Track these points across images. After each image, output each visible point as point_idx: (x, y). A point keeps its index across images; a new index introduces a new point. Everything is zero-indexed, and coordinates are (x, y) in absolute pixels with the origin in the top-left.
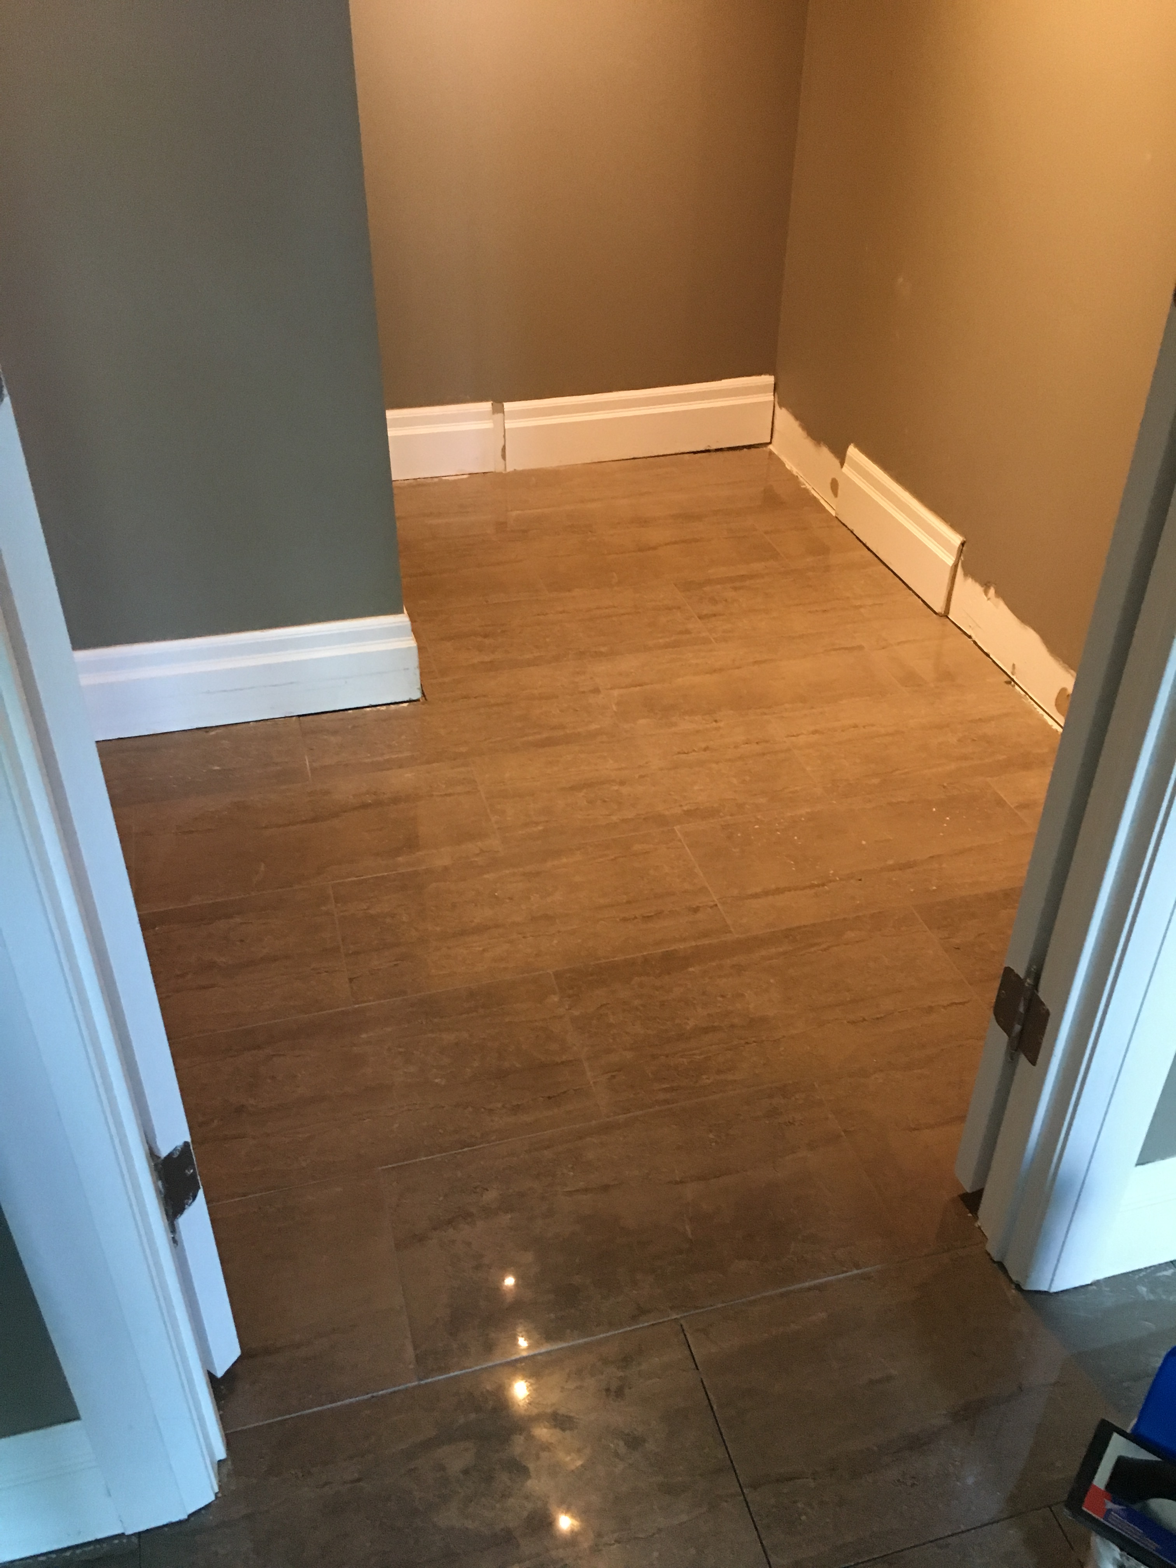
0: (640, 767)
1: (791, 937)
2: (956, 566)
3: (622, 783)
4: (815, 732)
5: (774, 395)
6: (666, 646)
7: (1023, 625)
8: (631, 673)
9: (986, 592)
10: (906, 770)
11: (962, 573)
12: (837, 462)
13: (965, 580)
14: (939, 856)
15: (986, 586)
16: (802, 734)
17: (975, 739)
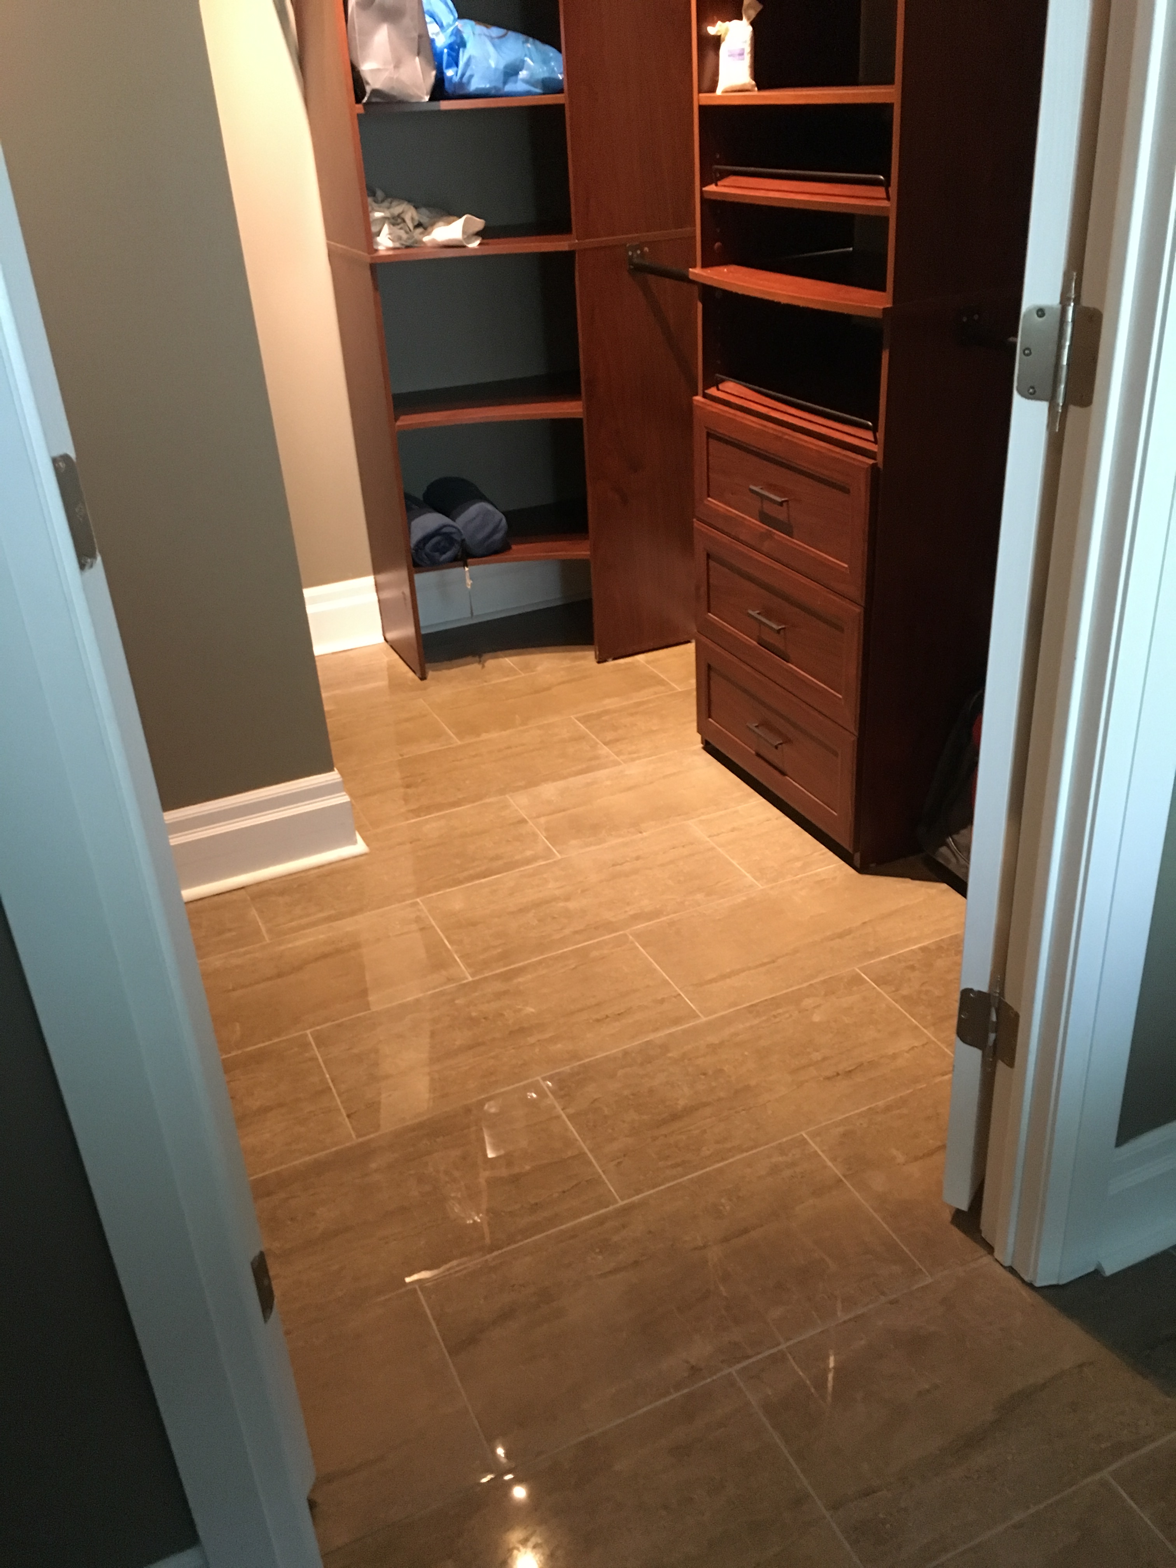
0: (580, 882)
1: (755, 1013)
4: (733, 830)
6: (580, 772)
8: (554, 800)
16: (722, 833)
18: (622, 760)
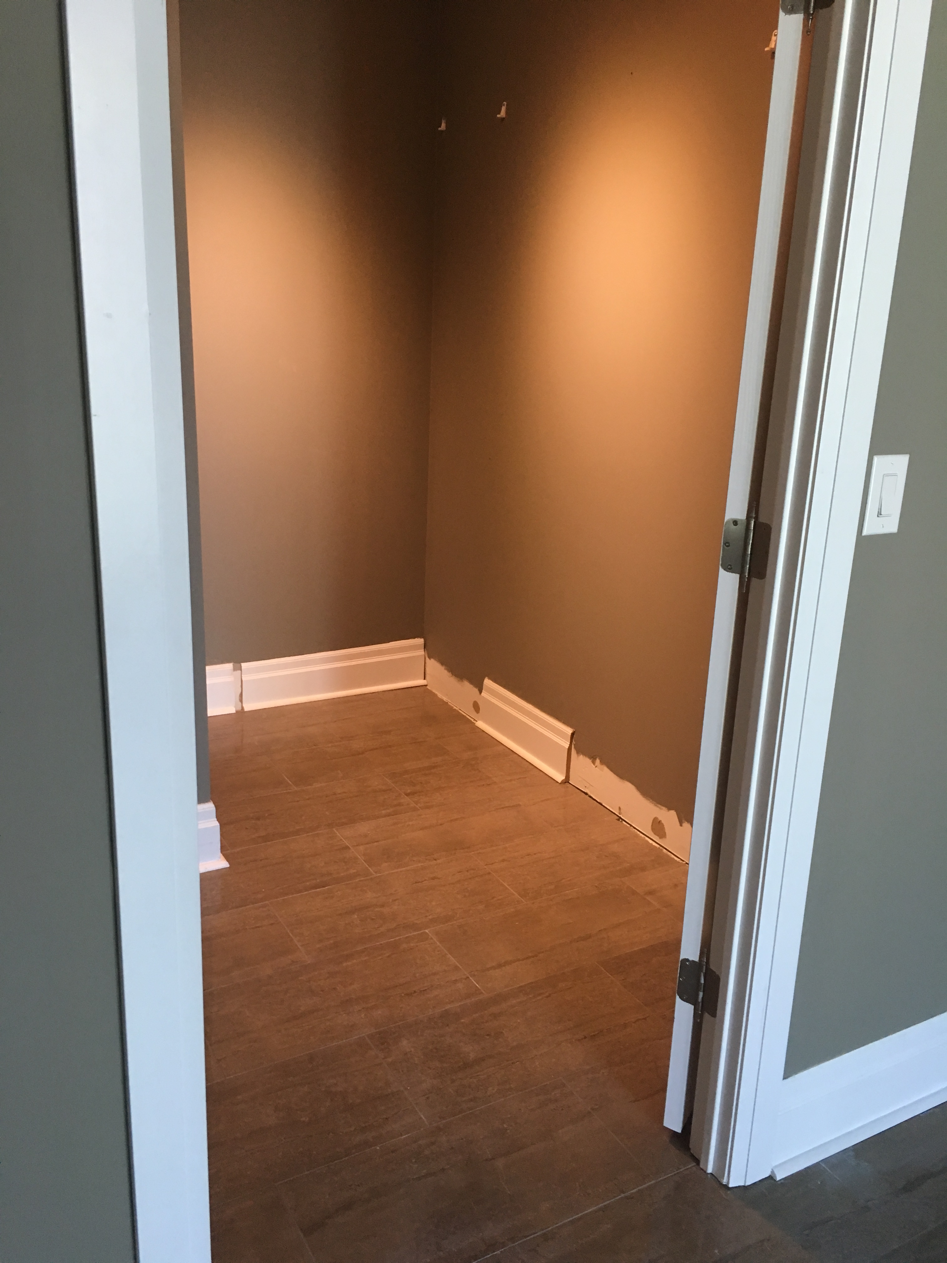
0: (391, 894)
1: (524, 992)
2: (569, 749)
3: (382, 906)
4: (503, 860)
5: (424, 651)
6: (388, 815)
7: (621, 780)
8: (369, 834)
9: (594, 763)
10: (569, 879)
11: (575, 752)
12: (476, 690)
13: (578, 756)
14: (605, 929)
15: (593, 758)
16: (496, 862)
17: (607, 855)
18: (420, 807)
